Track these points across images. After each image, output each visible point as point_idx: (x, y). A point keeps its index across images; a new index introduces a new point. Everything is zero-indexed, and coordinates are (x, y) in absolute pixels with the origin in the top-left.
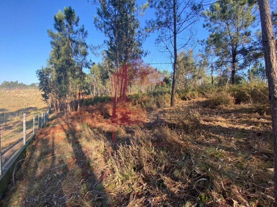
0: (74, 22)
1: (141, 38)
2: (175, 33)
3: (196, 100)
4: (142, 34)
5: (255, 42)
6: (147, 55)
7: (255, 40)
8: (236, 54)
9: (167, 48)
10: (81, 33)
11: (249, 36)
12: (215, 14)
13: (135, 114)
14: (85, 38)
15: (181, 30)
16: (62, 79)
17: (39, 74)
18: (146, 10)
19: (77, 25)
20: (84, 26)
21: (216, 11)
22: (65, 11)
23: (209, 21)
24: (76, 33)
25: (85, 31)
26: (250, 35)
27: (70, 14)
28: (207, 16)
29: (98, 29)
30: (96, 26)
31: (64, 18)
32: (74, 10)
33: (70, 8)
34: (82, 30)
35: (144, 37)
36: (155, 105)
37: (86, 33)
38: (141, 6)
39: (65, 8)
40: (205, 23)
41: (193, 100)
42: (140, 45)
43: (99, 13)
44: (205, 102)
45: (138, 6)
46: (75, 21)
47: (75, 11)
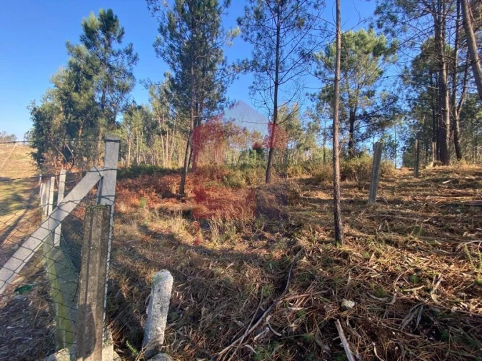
0: (115, 36)
1: (226, 79)
2: (276, 84)
3: (299, 177)
4: (227, 73)
5: (378, 107)
6: (235, 106)
7: (379, 104)
8: (354, 120)
9: (265, 104)
10: (126, 56)
11: (373, 97)
12: (331, 60)
13: (216, 192)
14: (133, 66)
15: (284, 80)
16: (79, 128)
17: (36, 116)
18: (235, 38)
19: (119, 42)
20: (132, 45)
21: (332, 56)
22: (101, 16)
23: (323, 69)
24: (117, 55)
25: (134, 53)
26: (373, 95)
27: (109, 21)
28: (320, 61)
29: (159, 56)
30: (157, 51)
31: (98, 27)
32: (116, 17)
33: (110, 12)
34: (129, 52)
35: (231, 78)
36: (244, 181)
37: (135, 58)
38: (229, 31)
39: (101, 11)
40: (318, 71)
41: (294, 177)
42: (223, 89)
43: (162, 31)
44: (309, 179)
45: (225, 31)
46: (118, 35)
47: (118, 18)
